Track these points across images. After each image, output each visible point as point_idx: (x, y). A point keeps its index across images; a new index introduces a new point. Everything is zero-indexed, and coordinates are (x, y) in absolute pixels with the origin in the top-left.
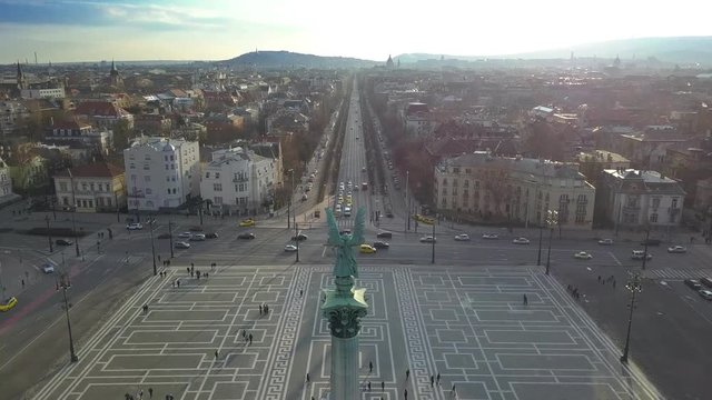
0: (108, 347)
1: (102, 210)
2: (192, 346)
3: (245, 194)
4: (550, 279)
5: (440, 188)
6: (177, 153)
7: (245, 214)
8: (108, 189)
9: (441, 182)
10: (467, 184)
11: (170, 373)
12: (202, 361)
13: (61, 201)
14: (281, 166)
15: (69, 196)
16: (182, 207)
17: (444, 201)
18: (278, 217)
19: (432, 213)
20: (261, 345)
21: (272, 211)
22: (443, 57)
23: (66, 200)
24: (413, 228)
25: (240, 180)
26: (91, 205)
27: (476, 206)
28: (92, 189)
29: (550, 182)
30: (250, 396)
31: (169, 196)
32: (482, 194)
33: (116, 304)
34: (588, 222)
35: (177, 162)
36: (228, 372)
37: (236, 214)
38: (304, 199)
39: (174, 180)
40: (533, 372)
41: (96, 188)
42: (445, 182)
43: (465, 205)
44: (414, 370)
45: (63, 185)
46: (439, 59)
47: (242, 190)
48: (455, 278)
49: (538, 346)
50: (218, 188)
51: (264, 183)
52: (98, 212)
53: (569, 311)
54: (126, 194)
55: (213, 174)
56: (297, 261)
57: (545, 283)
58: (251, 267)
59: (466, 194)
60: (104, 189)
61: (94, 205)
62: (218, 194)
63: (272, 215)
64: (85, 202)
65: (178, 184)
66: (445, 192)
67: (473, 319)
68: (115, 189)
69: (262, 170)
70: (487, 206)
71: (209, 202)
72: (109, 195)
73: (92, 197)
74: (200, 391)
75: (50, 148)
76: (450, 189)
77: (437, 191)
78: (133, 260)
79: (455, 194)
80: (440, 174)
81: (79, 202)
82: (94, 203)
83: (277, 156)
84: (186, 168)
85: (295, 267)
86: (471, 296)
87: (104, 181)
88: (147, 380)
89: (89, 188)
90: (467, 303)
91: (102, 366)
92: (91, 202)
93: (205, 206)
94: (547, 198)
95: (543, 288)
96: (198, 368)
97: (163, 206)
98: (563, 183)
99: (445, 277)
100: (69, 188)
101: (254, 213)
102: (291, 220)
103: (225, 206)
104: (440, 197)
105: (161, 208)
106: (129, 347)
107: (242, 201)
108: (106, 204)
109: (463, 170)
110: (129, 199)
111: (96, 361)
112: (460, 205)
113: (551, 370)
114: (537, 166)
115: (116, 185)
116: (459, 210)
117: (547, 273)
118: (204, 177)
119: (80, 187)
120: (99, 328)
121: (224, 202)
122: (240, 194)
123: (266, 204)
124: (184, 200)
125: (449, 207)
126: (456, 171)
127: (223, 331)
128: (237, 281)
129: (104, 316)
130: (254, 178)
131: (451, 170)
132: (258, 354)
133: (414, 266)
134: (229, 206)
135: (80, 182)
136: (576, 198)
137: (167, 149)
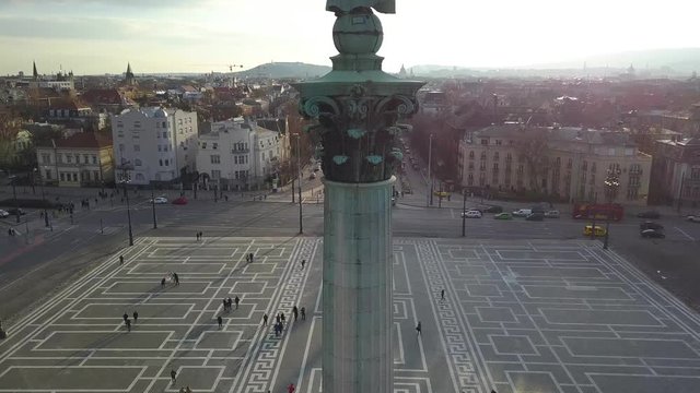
0: (50, 322)
1: (87, 184)
2: (158, 322)
3: (246, 167)
4: (610, 253)
5: (466, 162)
6: (170, 120)
7: (245, 189)
8: (95, 161)
9: (466, 155)
10: (497, 157)
11: (123, 354)
12: (167, 339)
13: (44, 174)
14: (288, 144)
15: (53, 169)
16: (176, 181)
17: (471, 177)
18: (282, 192)
19: (458, 189)
20: (247, 322)
21: (275, 186)
22: (455, 68)
23: (48, 173)
24: (436, 204)
25: (240, 150)
26: (76, 179)
27: (508, 181)
28: (78, 161)
29: (596, 150)
30: (225, 384)
31: (161, 168)
32: (515, 166)
33: (76, 275)
34: (642, 196)
35: (171, 130)
36: (199, 353)
37: (235, 189)
38: (312, 178)
39: (166, 150)
40: (617, 361)
41: (82, 160)
42: (472, 156)
43: (495, 181)
44: (450, 355)
45: (47, 158)
46: (452, 69)
47: (242, 162)
48: (491, 251)
49: (615, 328)
50: (215, 160)
51: (267, 156)
52: (82, 187)
53: (643, 287)
54: (114, 167)
55: (210, 144)
56: (301, 232)
57: (606, 258)
58: (247, 238)
59: (496, 169)
60: (91, 160)
61: (79, 180)
62: (215, 167)
63: (275, 191)
64: (69, 176)
65: (170, 155)
66: (471, 167)
67: (521, 295)
68: (102, 161)
69: (265, 142)
70: (520, 182)
71: (205, 176)
72: (94, 168)
73: (77, 170)
74: (157, 377)
75: (41, 125)
76: (477, 163)
77: (462, 167)
78: (108, 230)
79: (483, 168)
80: (465, 147)
81: (62, 175)
82: (79, 175)
83: (284, 133)
84: (181, 138)
85: (298, 239)
86: (514, 270)
87: (90, 152)
88: (90, 362)
89: (74, 161)
90: (510, 278)
91: (34, 344)
92: (75, 175)
93: (201, 181)
94: (594, 169)
95: (603, 262)
96: (160, 348)
97: (153, 179)
98: (612, 151)
99: (480, 250)
100: (52, 161)
101: (255, 188)
102: (297, 195)
103: (223, 181)
104: (465, 172)
105: (151, 182)
106: (78, 321)
107: (243, 176)
108: (93, 178)
109: (492, 141)
110: (117, 172)
111: (30, 338)
112: (489, 181)
113: (641, 359)
114: (579, 134)
115: (104, 156)
116: (488, 186)
117: (605, 248)
118: (200, 147)
119: (64, 160)
120: (47, 299)
121: (223, 176)
122: (239, 168)
123: (269, 179)
124: (178, 174)
125: (476, 183)
126: (485, 143)
127: (200, 305)
128: (228, 252)
129: (56, 287)
130: (256, 150)
131: (479, 141)
132: (241, 333)
133: (440, 239)
134: (227, 180)
135: (64, 153)
136: (628, 168)
137: (159, 115)
